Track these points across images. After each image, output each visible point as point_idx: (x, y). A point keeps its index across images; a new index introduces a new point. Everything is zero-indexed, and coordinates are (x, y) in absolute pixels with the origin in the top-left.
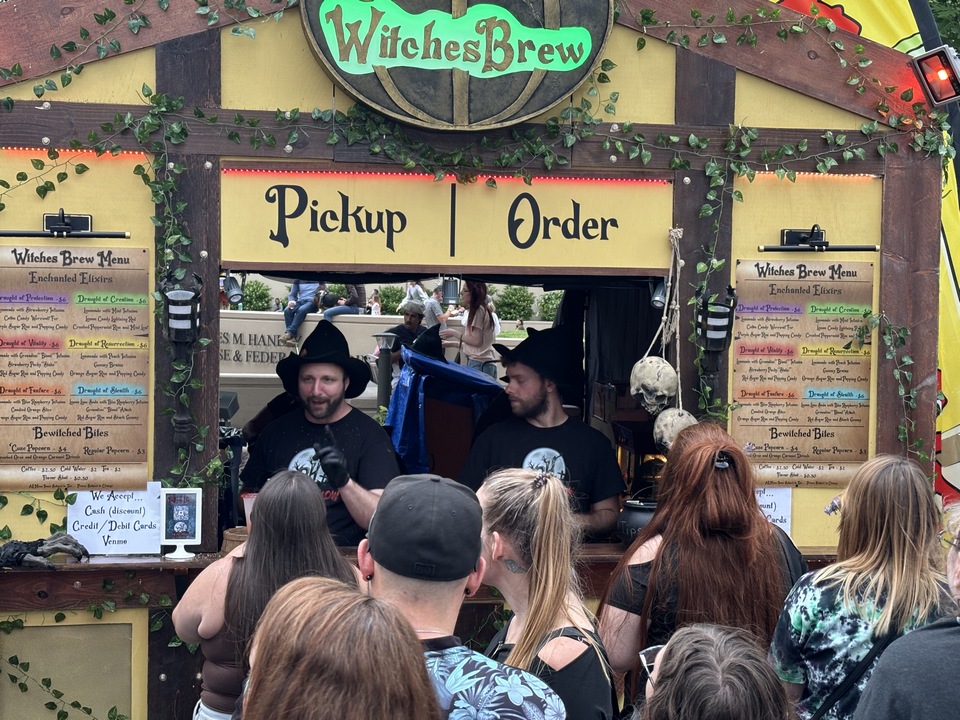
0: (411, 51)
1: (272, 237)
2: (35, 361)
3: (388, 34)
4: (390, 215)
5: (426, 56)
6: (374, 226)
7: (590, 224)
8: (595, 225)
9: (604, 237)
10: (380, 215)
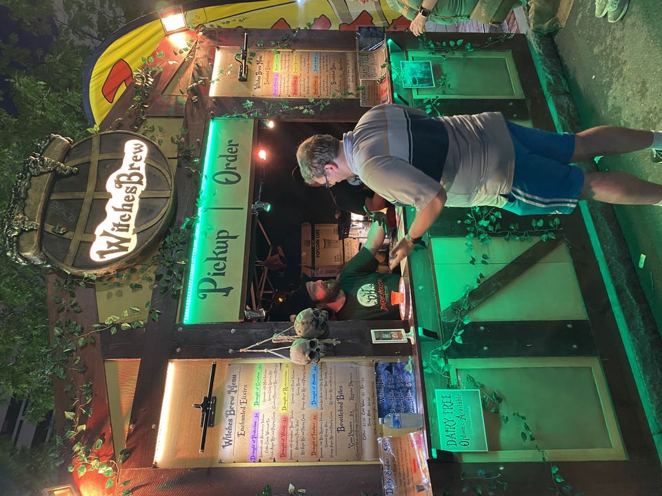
0: (127, 217)
1: (227, 295)
2: (294, 432)
3: (116, 228)
4: (218, 238)
5: (130, 211)
6: (224, 245)
7: (230, 151)
8: (231, 149)
9: (237, 145)
10: (218, 242)
